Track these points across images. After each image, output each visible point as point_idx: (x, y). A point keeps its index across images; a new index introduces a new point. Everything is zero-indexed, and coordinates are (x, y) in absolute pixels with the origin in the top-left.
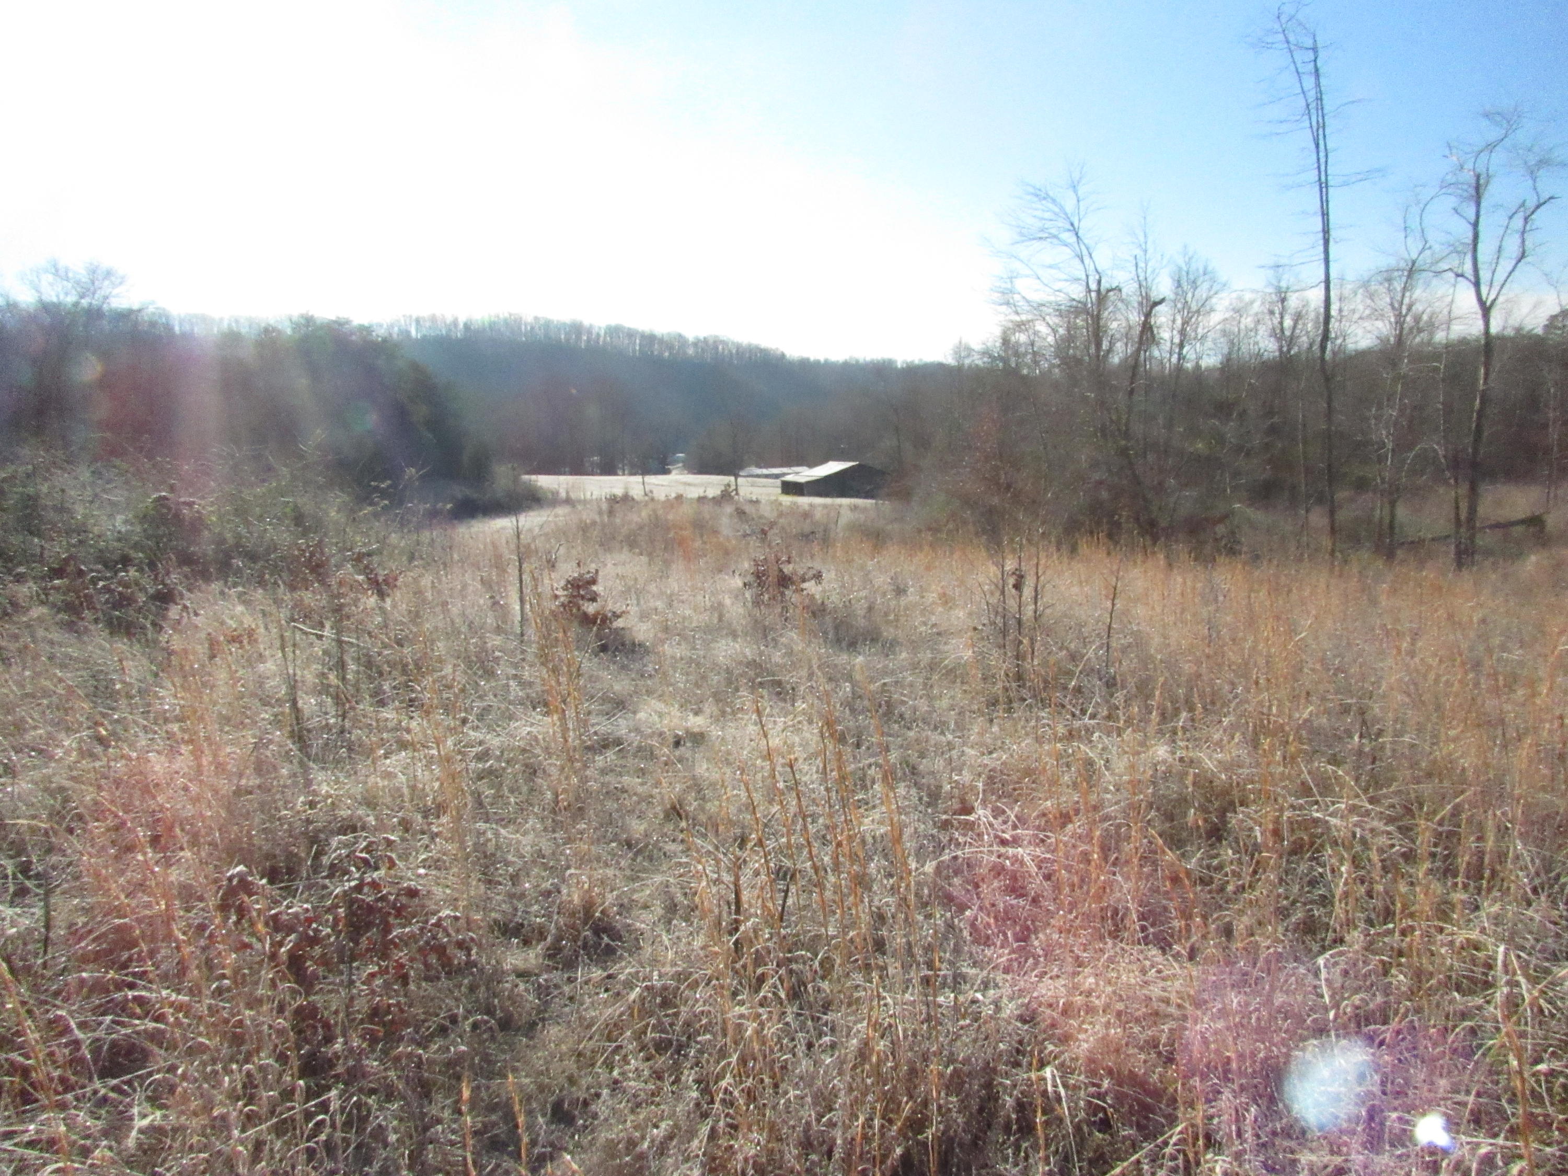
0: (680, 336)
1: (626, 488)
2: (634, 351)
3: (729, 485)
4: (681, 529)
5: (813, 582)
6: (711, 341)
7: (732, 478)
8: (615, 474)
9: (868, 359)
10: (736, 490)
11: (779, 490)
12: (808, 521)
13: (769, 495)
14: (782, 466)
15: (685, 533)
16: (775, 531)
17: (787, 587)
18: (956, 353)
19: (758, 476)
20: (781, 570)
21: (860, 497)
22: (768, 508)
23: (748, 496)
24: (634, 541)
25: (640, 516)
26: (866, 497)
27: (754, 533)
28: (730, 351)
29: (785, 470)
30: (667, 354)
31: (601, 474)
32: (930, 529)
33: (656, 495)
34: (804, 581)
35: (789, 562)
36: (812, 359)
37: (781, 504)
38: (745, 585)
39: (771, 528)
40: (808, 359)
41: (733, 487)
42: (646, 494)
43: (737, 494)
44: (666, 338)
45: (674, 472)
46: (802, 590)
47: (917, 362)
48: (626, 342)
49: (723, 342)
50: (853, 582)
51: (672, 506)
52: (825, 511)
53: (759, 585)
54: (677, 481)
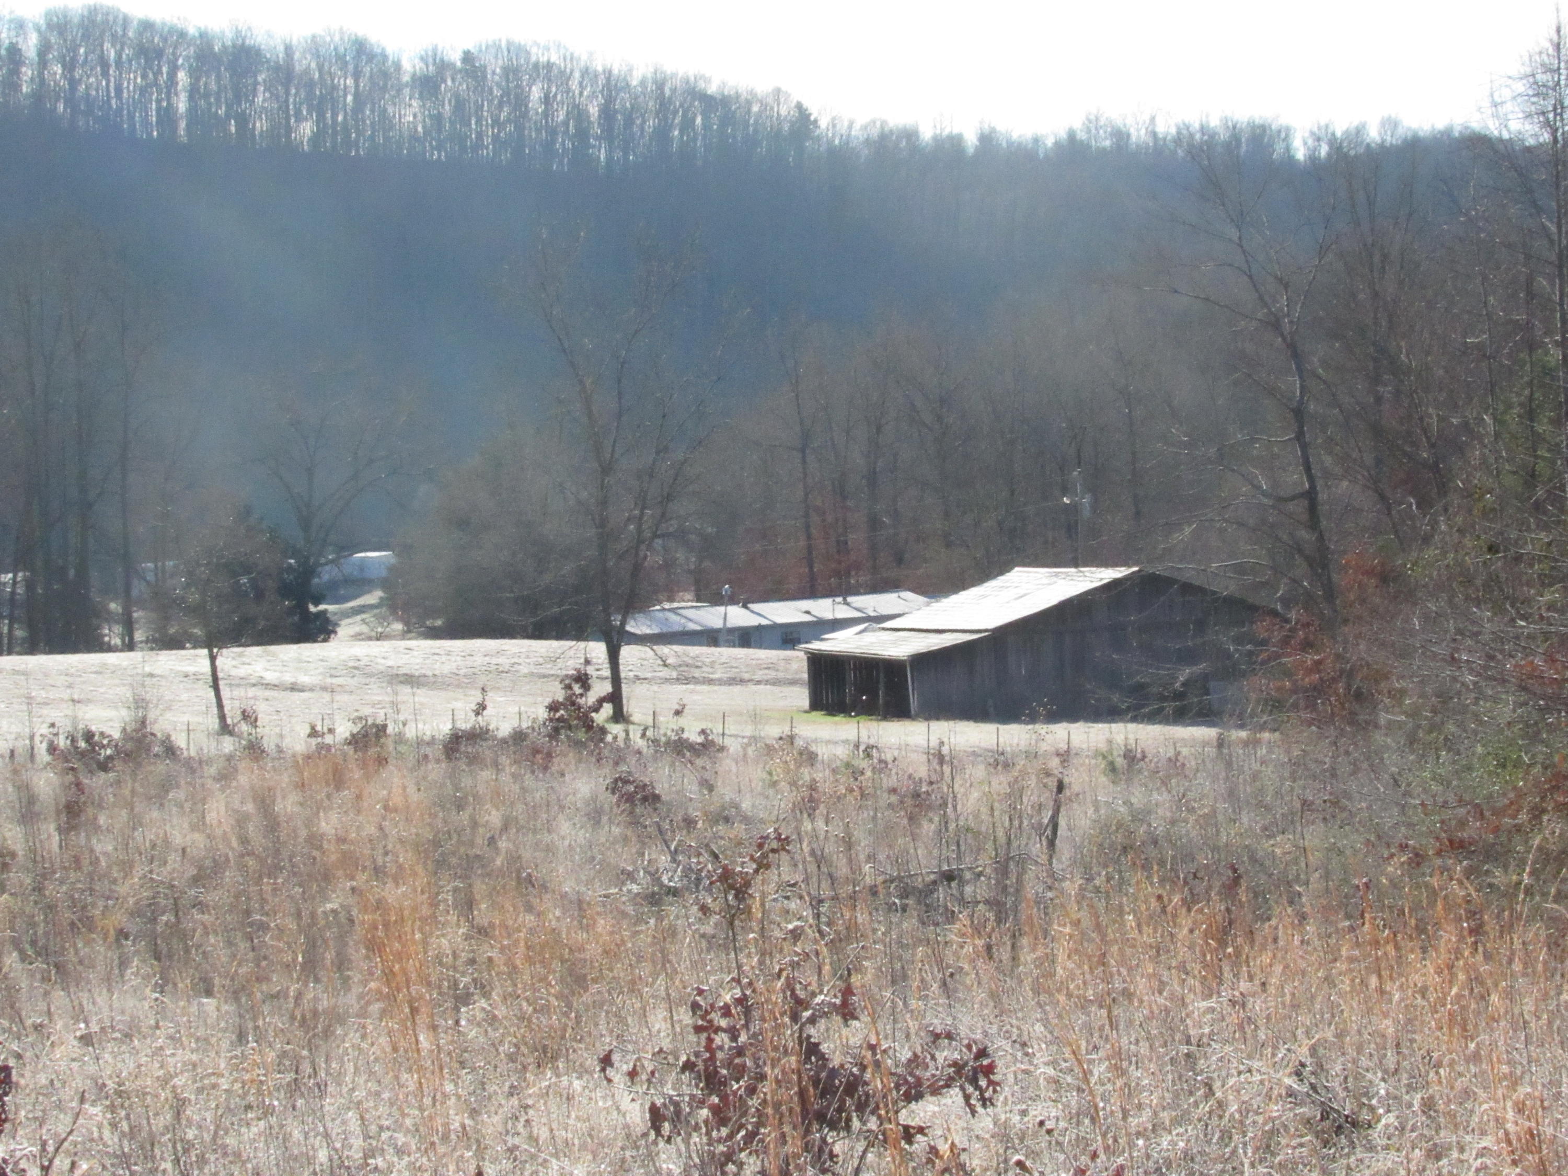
0: (361, 48)
1: (140, 703)
2: (167, 116)
3: (583, 679)
4: (378, 872)
5: (953, 1097)
6: (494, 66)
7: (598, 650)
8: (96, 645)
9: (1166, 127)
10: (615, 698)
11: (801, 697)
12: (928, 828)
13: (756, 717)
14: (811, 592)
15: (393, 893)
16: (783, 871)
17: (839, 1123)
18: (1540, 91)
19: (711, 637)
20: (812, 1050)
21: (1153, 717)
22: (757, 774)
23: (668, 725)
24: (178, 931)
25: (200, 825)
26: (1180, 716)
27: (695, 879)
28: (578, 113)
29: (824, 608)
30: (307, 129)
31: (32, 648)
32: (1457, 846)
33: (268, 733)
34: (913, 1094)
35: (847, 1012)
36: (927, 134)
37: (808, 757)
38: (656, 1116)
39: (762, 865)
40: (910, 135)
41: (601, 688)
42: (225, 729)
43: (619, 716)
44: (303, 62)
45: (346, 629)
46: (908, 1134)
47: (1374, 134)
48: (133, 80)
49: (545, 71)
50: (1129, 1091)
51: (338, 779)
52: (1000, 783)
53: (720, 1116)
54: (356, 668)
